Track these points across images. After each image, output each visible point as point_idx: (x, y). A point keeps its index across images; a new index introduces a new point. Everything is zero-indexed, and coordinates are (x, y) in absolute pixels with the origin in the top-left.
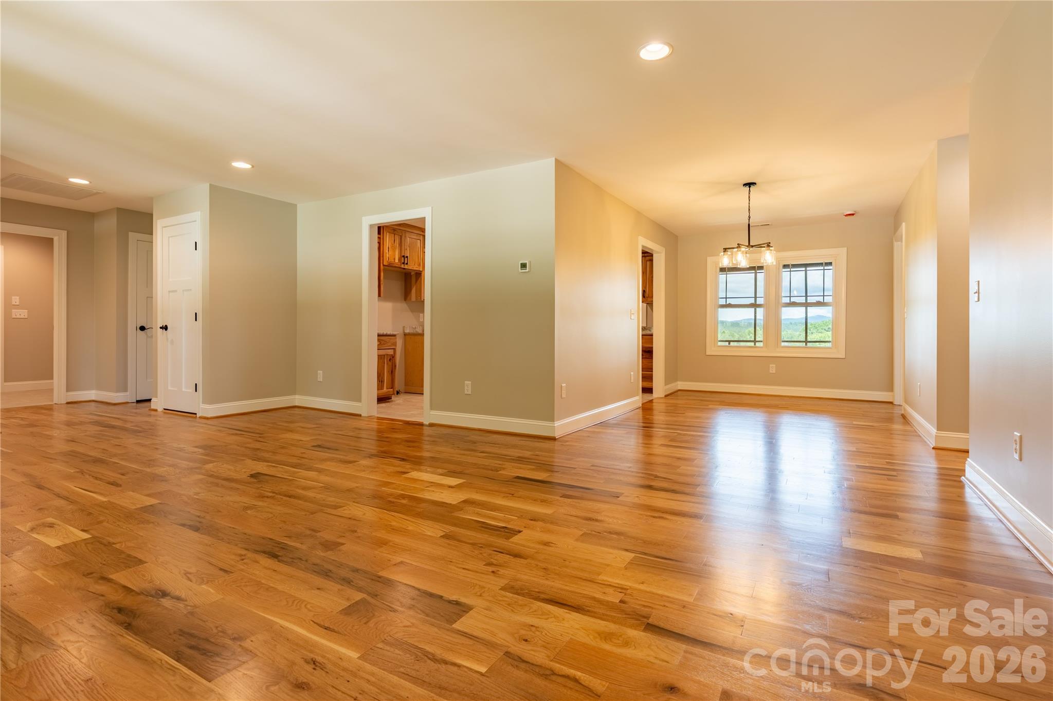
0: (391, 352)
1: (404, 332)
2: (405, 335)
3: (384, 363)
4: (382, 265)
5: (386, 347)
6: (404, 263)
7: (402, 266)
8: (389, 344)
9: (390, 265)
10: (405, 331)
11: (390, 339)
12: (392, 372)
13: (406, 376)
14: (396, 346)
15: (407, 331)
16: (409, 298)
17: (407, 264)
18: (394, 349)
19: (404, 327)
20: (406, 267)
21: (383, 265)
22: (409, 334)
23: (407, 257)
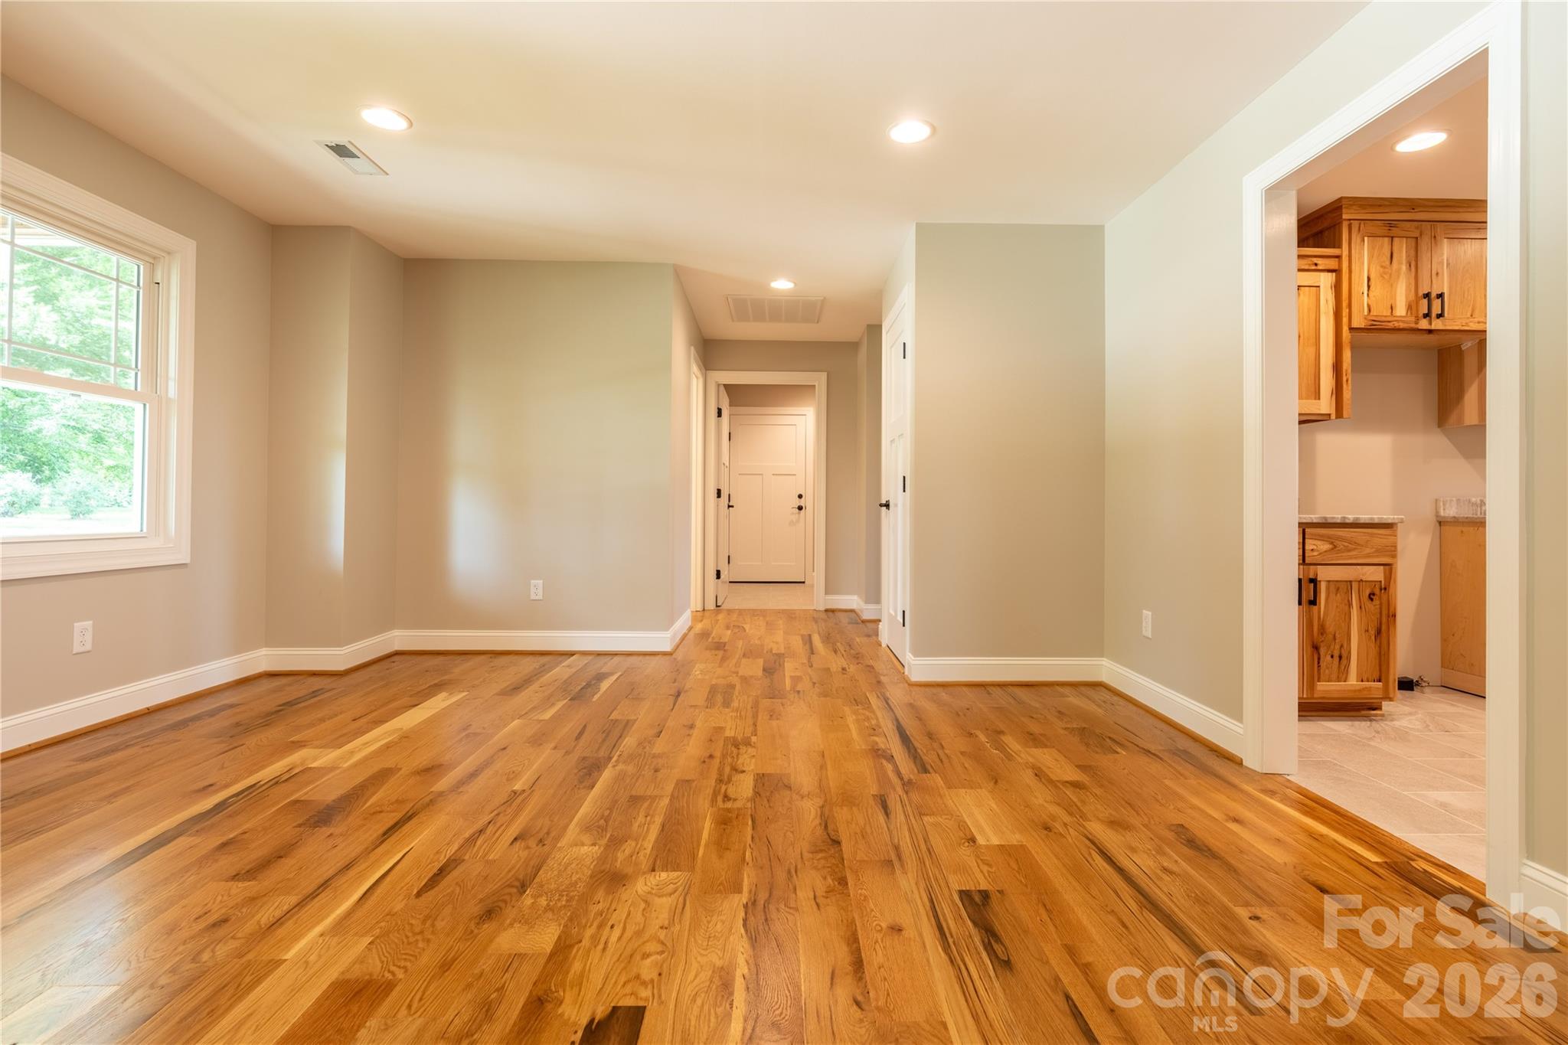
0: (1376, 574)
1: (1437, 515)
2: (1440, 523)
3: (1350, 605)
4: (1345, 329)
5: (1351, 558)
6: (1426, 316)
7: (1424, 324)
8: (1368, 551)
9: (1374, 328)
10: (1442, 513)
11: (1372, 535)
12: (1379, 632)
13: (1444, 640)
14: (1394, 556)
15: (1450, 511)
16: (1453, 418)
17: (1440, 316)
18: (1389, 567)
19: (1436, 500)
20: (1437, 324)
21: (1351, 329)
22: (1456, 521)
23: (1441, 296)
